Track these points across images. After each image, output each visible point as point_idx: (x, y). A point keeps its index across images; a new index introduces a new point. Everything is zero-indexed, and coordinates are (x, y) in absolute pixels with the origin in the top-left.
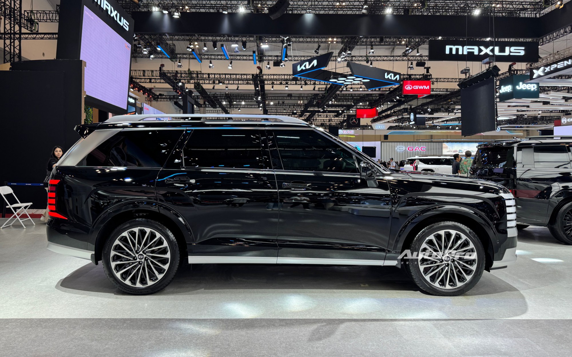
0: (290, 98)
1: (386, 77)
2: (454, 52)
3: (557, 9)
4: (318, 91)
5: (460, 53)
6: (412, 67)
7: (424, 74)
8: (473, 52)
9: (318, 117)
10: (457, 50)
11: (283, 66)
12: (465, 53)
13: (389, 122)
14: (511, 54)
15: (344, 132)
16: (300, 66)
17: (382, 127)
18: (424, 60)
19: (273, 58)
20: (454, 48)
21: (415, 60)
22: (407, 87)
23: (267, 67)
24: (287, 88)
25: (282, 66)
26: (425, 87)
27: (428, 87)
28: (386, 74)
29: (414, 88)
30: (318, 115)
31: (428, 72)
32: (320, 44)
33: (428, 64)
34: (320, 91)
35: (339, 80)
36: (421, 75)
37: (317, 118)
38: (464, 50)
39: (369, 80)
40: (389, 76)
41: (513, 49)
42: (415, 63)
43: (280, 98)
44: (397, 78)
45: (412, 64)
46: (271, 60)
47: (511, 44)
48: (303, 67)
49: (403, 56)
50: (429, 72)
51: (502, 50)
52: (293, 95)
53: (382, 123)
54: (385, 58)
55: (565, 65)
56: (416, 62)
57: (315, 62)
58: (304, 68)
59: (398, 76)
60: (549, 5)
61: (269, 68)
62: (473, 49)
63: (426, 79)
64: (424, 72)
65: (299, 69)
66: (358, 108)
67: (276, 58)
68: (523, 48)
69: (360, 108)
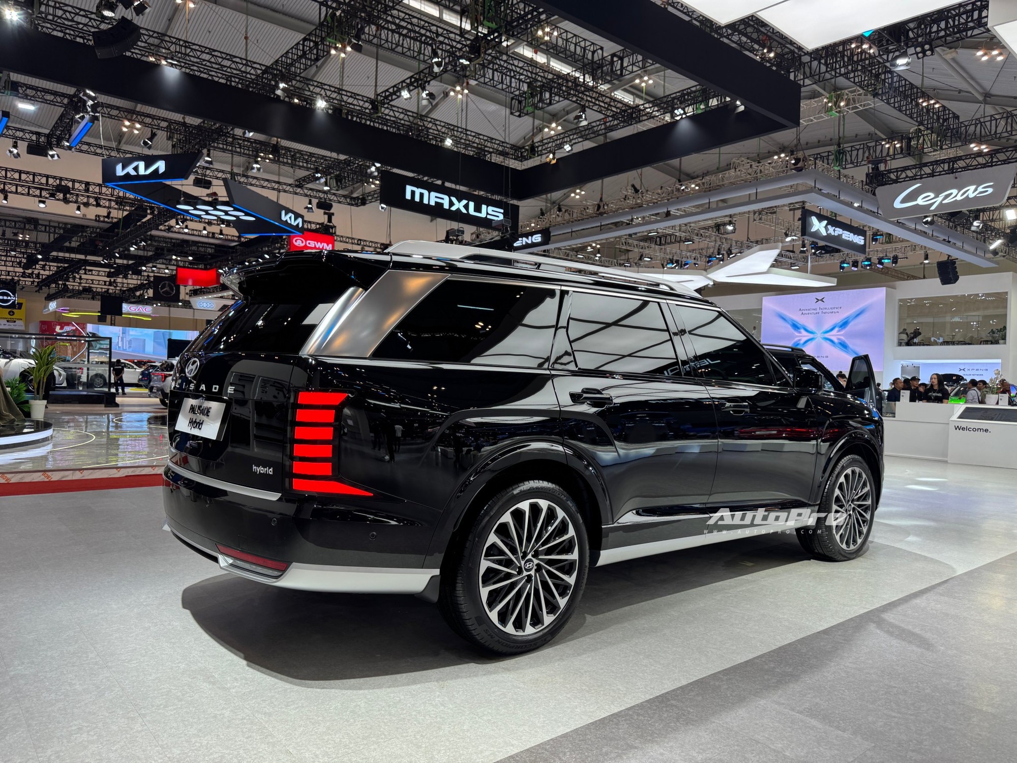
0: (33, 226)
1: (284, 218)
2: (417, 199)
3: (547, 164)
4: (96, 220)
5: (426, 201)
6: (311, 208)
7: (323, 223)
8: (442, 204)
9: (85, 274)
10: (422, 195)
11: (56, 157)
12: (432, 203)
13: (221, 297)
14: (489, 217)
15: (132, 308)
16: (124, 168)
17: (209, 305)
18: (330, 200)
19: (27, 136)
20: (418, 191)
21: (315, 197)
22: (296, 241)
23: (11, 152)
24: (42, 205)
25: (52, 156)
26: (325, 245)
27: (330, 246)
28: (283, 213)
29: (308, 245)
30: (85, 269)
31: (330, 220)
32: (155, 131)
33: (336, 208)
34: (99, 221)
35: (196, 209)
36: (318, 224)
37: (84, 276)
38: (432, 198)
39: (254, 219)
40: (287, 218)
41: (490, 209)
42: (315, 201)
43: (8, 224)
44: (298, 224)
45: (310, 203)
46: (22, 139)
47: (490, 203)
48: (130, 170)
49: (297, 186)
50: (333, 221)
51: (478, 209)
52: (40, 222)
53: (210, 298)
54: (265, 184)
55: (524, 243)
56: (317, 201)
57: (161, 166)
58: (133, 173)
59: (300, 220)
60: (534, 155)
61: (18, 155)
62: (443, 199)
63: (326, 231)
64: (323, 219)
65: (120, 171)
66: (181, 267)
67: (34, 138)
68: (502, 211)
69: (184, 267)
